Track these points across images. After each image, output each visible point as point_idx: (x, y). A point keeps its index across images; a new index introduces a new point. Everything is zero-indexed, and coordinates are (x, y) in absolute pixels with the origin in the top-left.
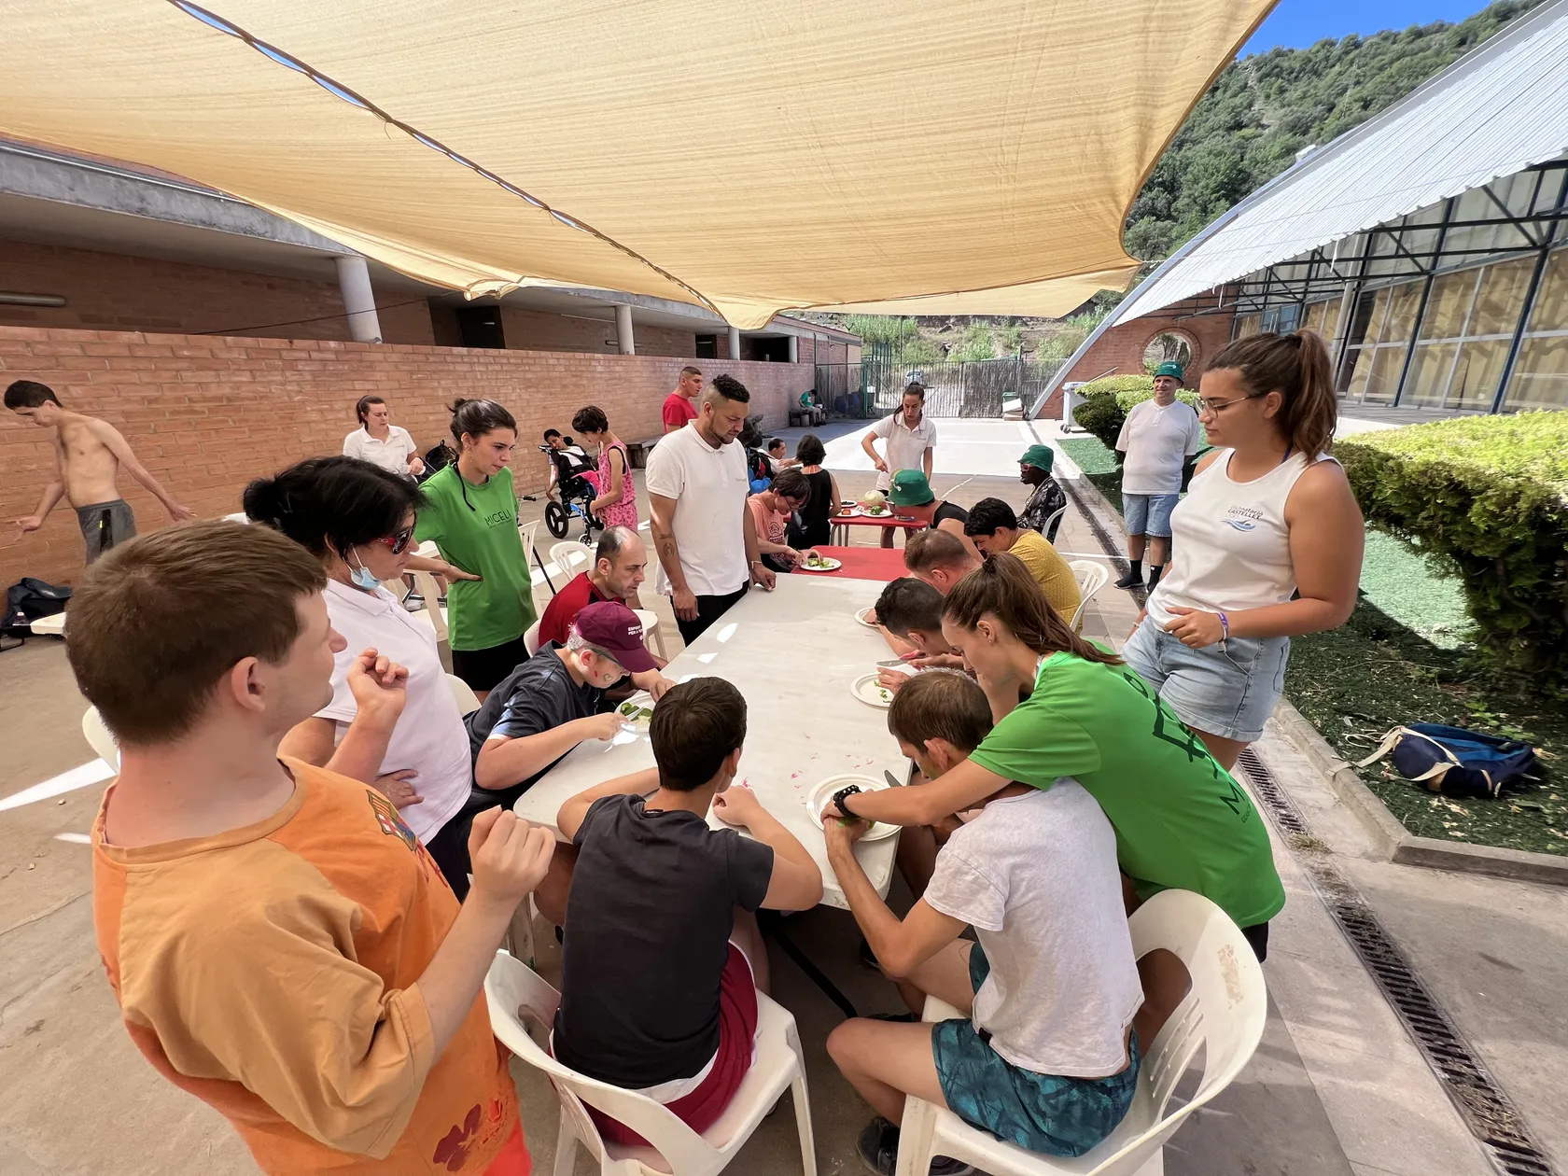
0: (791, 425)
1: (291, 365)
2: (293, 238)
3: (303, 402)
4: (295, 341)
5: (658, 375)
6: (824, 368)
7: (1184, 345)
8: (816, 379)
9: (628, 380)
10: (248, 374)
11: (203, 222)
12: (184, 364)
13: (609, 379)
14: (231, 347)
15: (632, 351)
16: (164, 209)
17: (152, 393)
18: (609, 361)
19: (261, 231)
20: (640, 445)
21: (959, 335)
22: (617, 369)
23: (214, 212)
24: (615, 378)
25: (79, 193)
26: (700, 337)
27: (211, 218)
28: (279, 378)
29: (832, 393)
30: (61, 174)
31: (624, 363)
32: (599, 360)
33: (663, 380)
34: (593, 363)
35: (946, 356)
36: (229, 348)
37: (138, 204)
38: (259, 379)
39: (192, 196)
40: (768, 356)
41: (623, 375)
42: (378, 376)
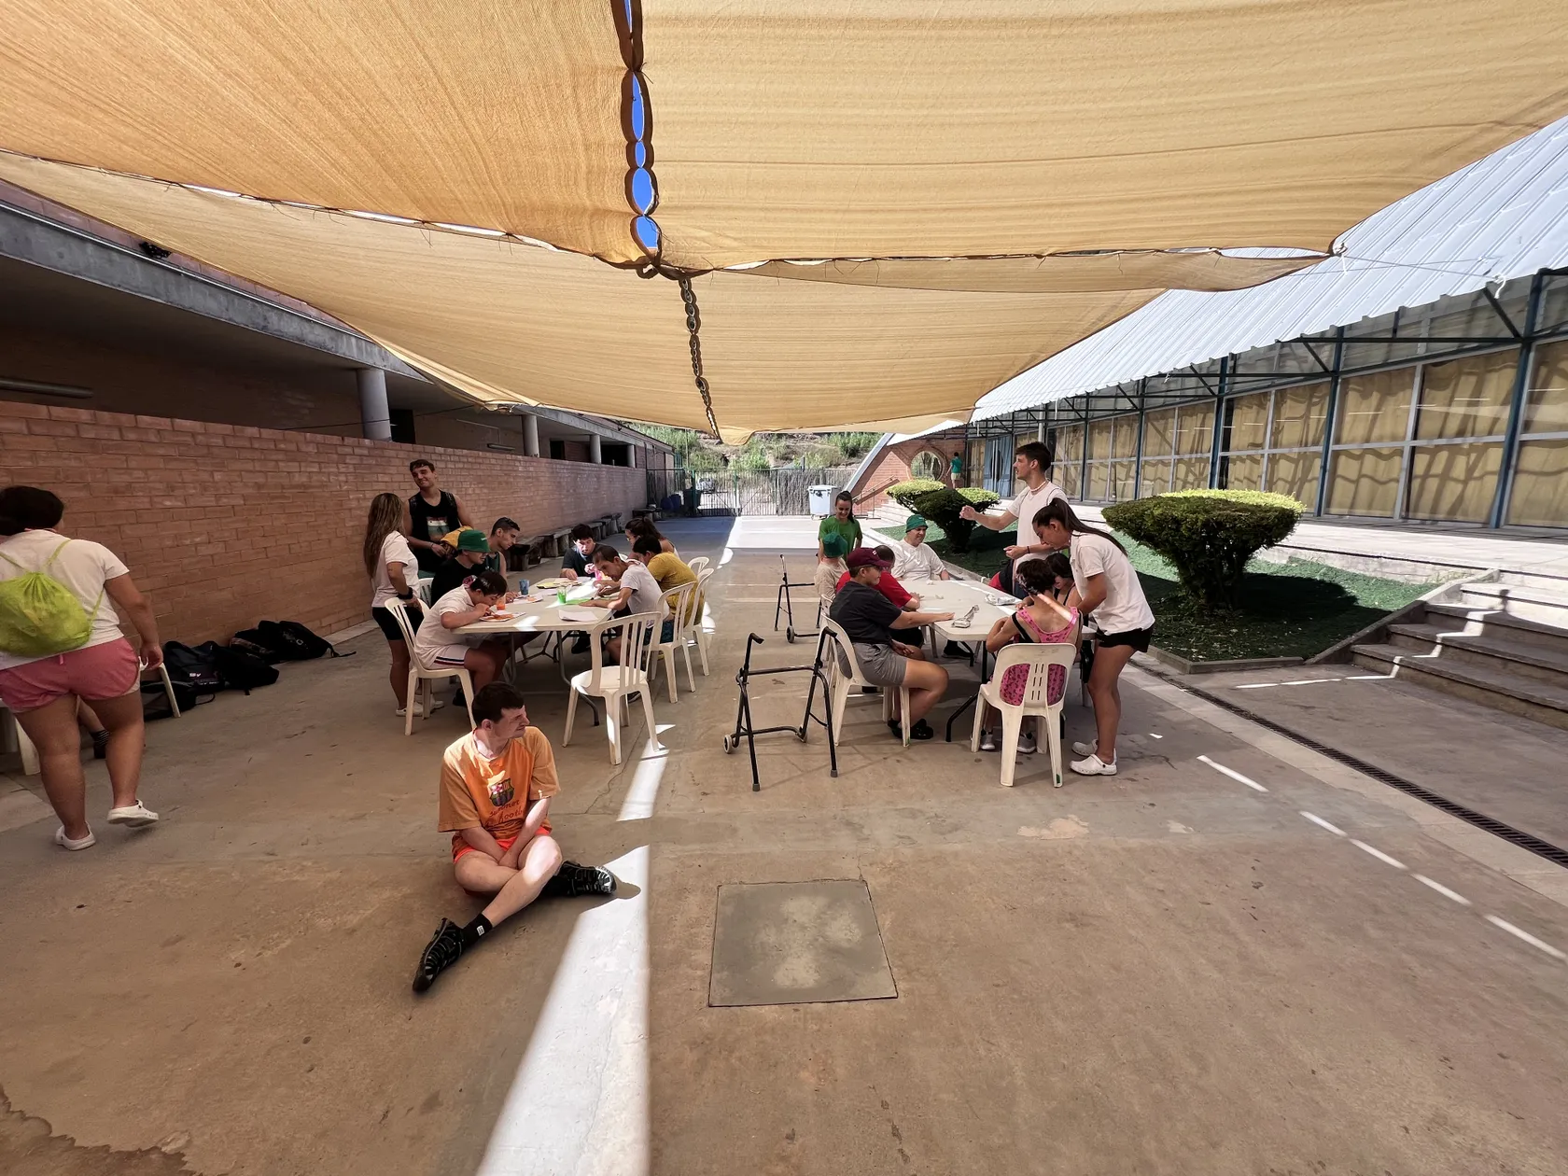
1: (342, 459)
2: (347, 353)
3: (348, 491)
4: (346, 439)
5: (556, 475)
6: (653, 473)
8: (648, 482)
9: (538, 479)
10: (317, 465)
11: (298, 339)
12: (281, 457)
13: (526, 478)
14: (309, 442)
15: (538, 454)
16: (276, 327)
17: (261, 480)
18: (524, 462)
19: (330, 347)
22: (530, 469)
23: (305, 331)
24: (529, 477)
25: (231, 314)
26: (580, 444)
27: (302, 334)
28: (335, 470)
29: (661, 495)
30: (222, 298)
31: (535, 464)
33: (558, 479)
35: (727, 465)
36: (308, 443)
37: (262, 324)
38: (323, 470)
39: (294, 317)
40: (616, 460)
41: (534, 475)
42: (393, 470)
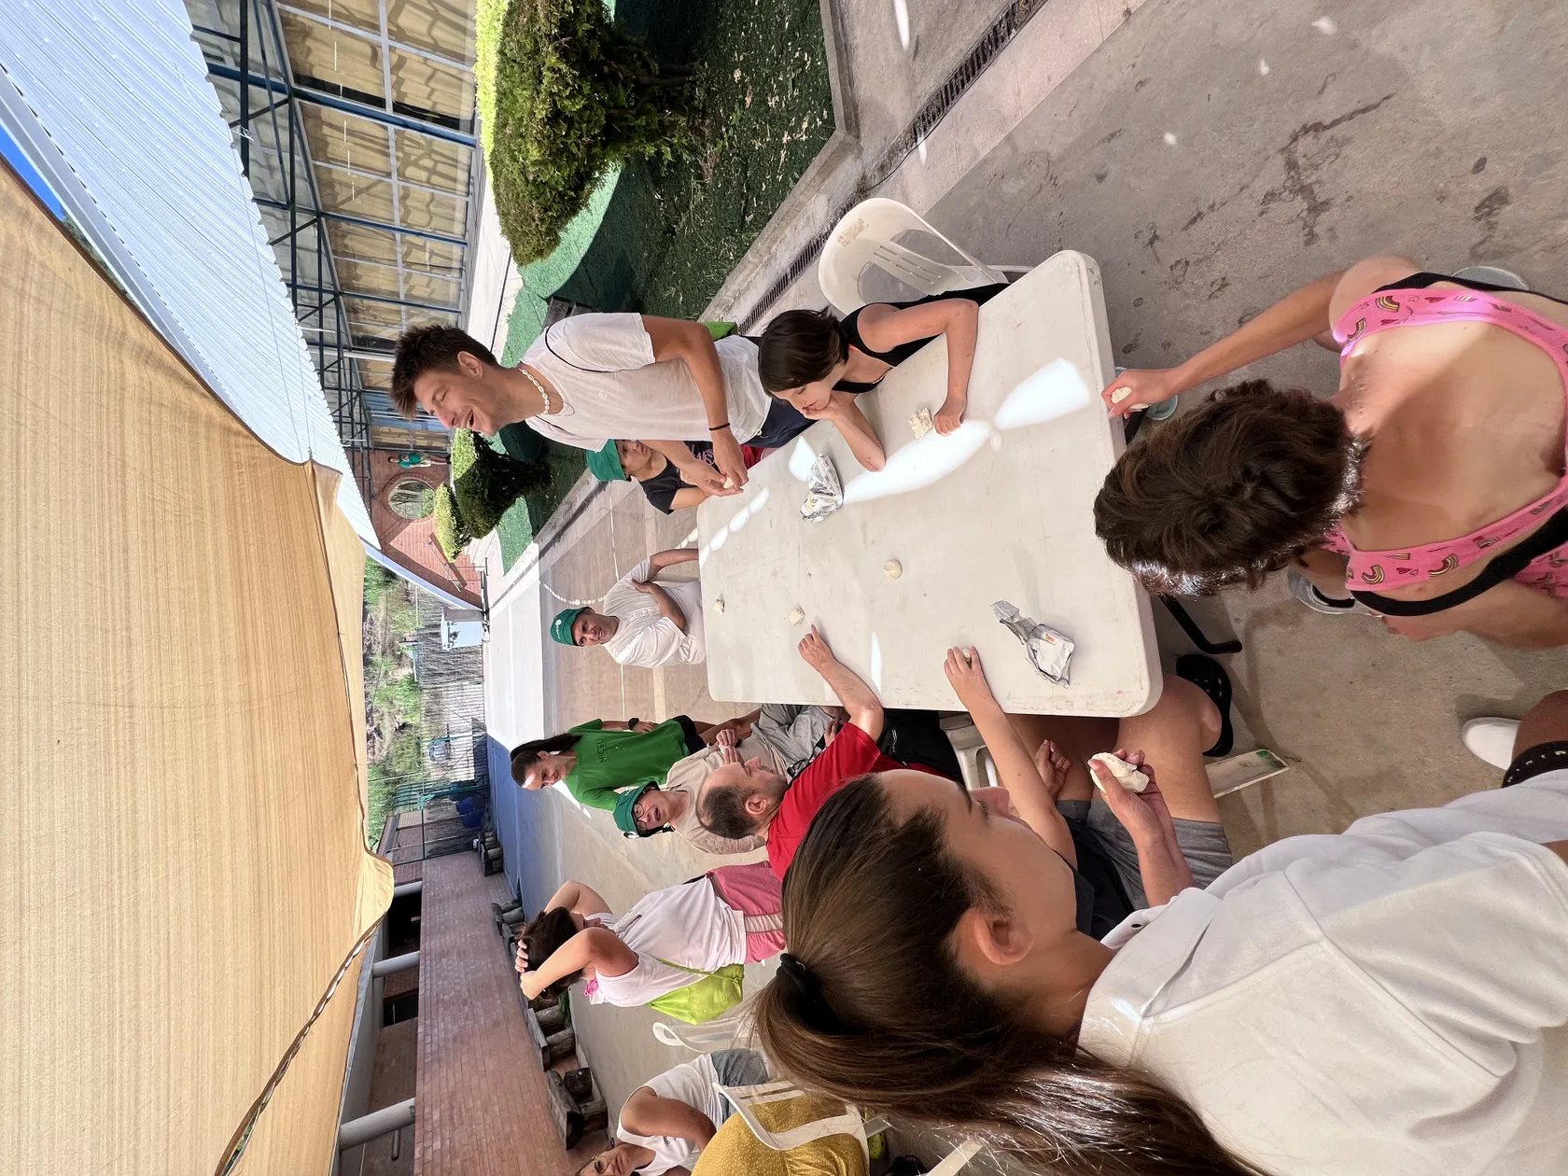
0: (501, 870)
5: (443, 1054)
6: (428, 848)
7: (402, 487)
8: (442, 855)
9: (453, 1095)
13: (453, 1124)
15: (411, 1102)
18: (425, 1133)
20: (544, 1050)
21: (386, 716)
22: (436, 1116)
24: (451, 1118)
26: (387, 1021)
29: (459, 831)
32: (424, 1150)
33: (450, 1045)
34: (429, 1156)
35: (410, 726)
40: (413, 919)
41: (445, 1105)
